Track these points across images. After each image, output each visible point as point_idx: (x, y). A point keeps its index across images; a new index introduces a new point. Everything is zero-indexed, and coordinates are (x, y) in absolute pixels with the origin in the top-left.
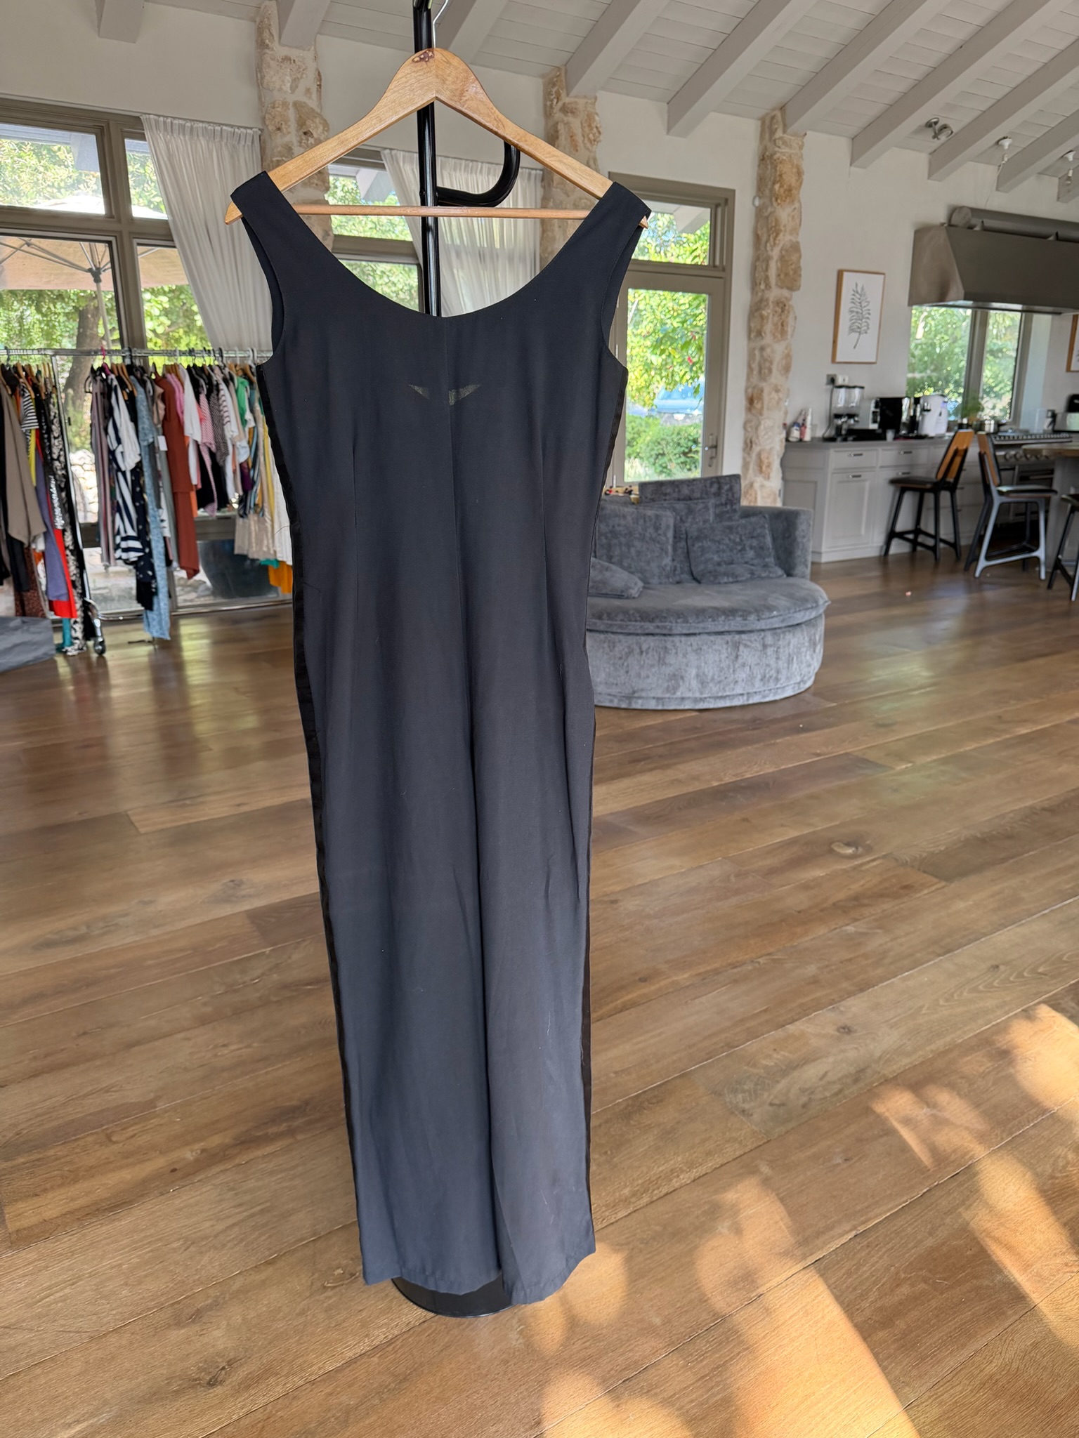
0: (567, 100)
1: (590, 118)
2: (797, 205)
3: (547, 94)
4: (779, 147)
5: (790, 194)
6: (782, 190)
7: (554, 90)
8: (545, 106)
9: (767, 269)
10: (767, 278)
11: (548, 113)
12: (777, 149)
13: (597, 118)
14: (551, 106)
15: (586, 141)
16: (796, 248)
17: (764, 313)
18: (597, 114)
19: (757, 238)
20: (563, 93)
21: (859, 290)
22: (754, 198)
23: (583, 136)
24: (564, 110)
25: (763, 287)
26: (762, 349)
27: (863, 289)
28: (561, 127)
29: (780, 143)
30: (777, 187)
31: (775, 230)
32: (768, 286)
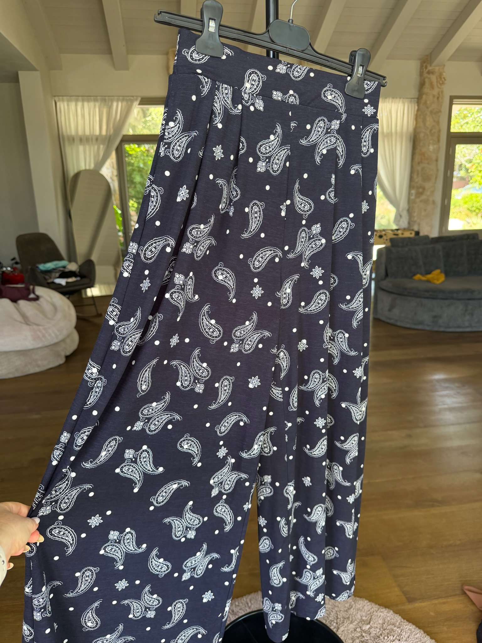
0: (430, 68)
1: (441, 75)
3: (421, 67)
7: (425, 65)
8: (420, 72)
11: (421, 74)
13: (444, 74)
14: (423, 72)
15: (439, 85)
18: (444, 72)
20: (428, 66)
23: (437, 82)
24: (429, 73)
28: (427, 80)
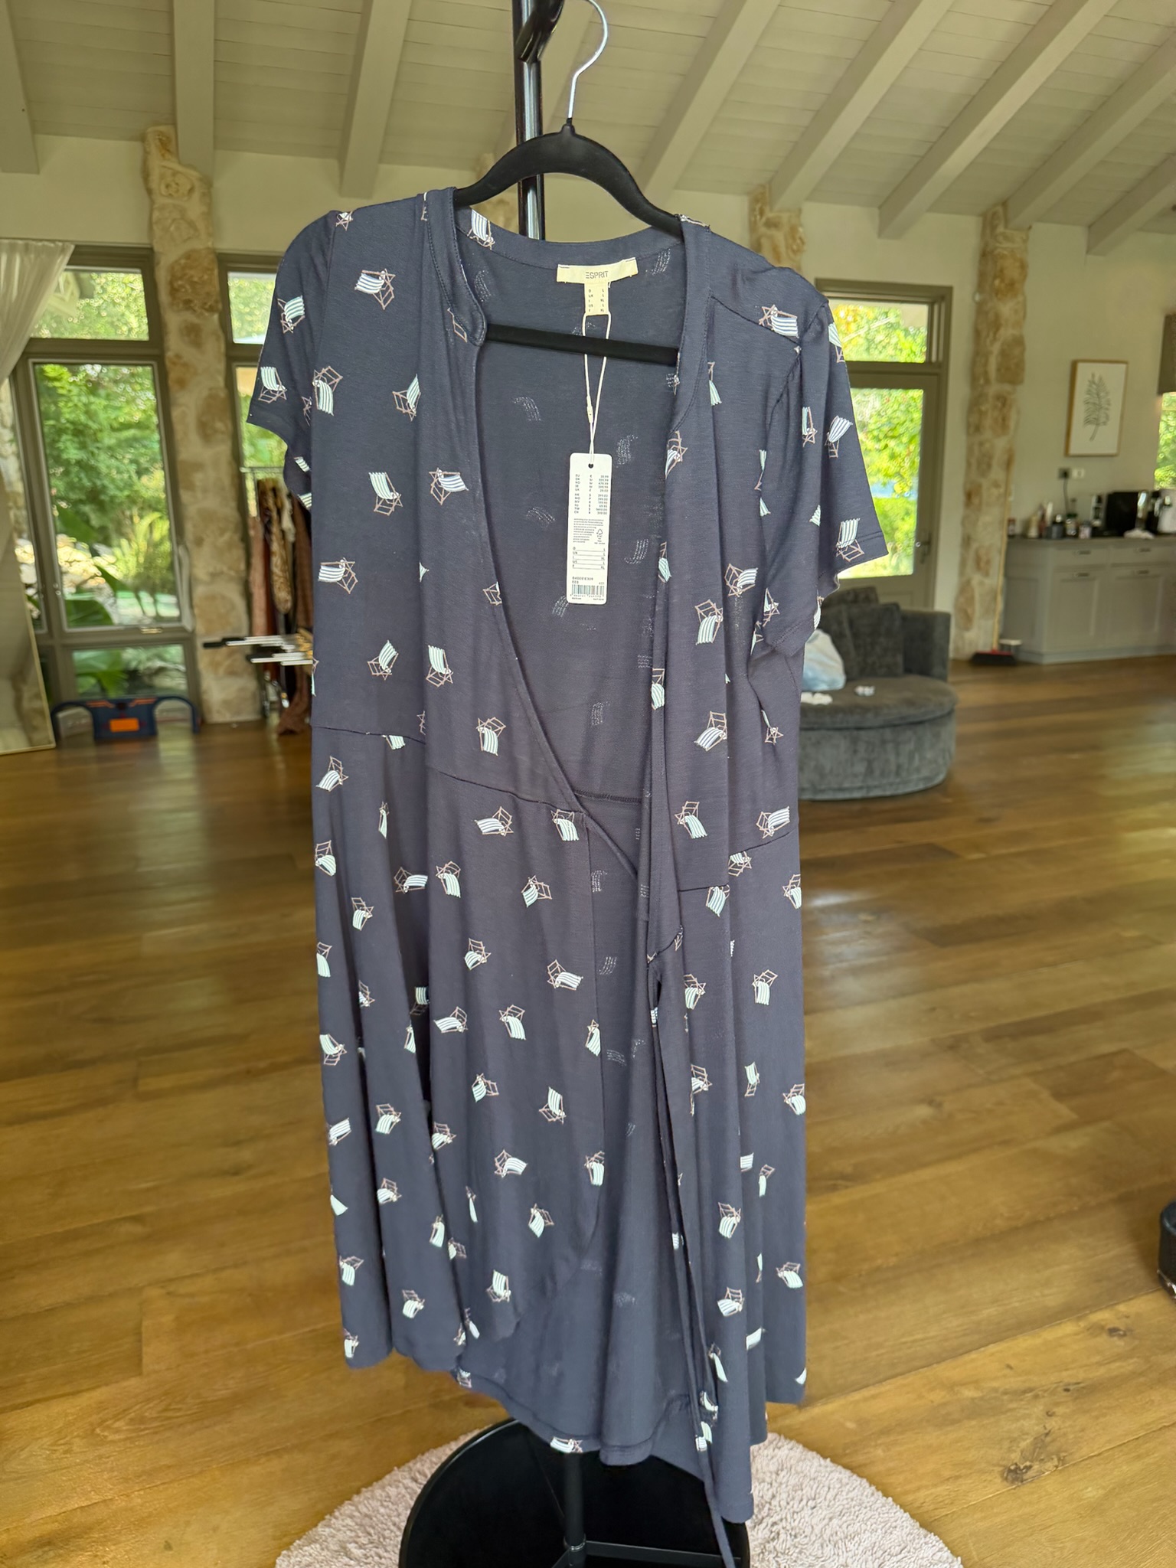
0: (769, 214)
2: (1020, 298)
4: (1000, 243)
5: (1012, 288)
6: (1003, 285)
7: (758, 206)
8: (750, 218)
9: (986, 364)
10: (986, 373)
11: (752, 227)
12: (998, 245)
13: (801, 230)
14: (755, 222)
15: (791, 251)
16: (1019, 342)
17: (983, 408)
18: (801, 225)
19: (977, 334)
20: (767, 209)
21: (1096, 380)
22: (974, 294)
23: (787, 247)
25: (982, 381)
26: (981, 444)
27: (1101, 379)
28: (765, 242)
29: (1001, 238)
30: (997, 282)
31: (996, 325)
32: (987, 381)
